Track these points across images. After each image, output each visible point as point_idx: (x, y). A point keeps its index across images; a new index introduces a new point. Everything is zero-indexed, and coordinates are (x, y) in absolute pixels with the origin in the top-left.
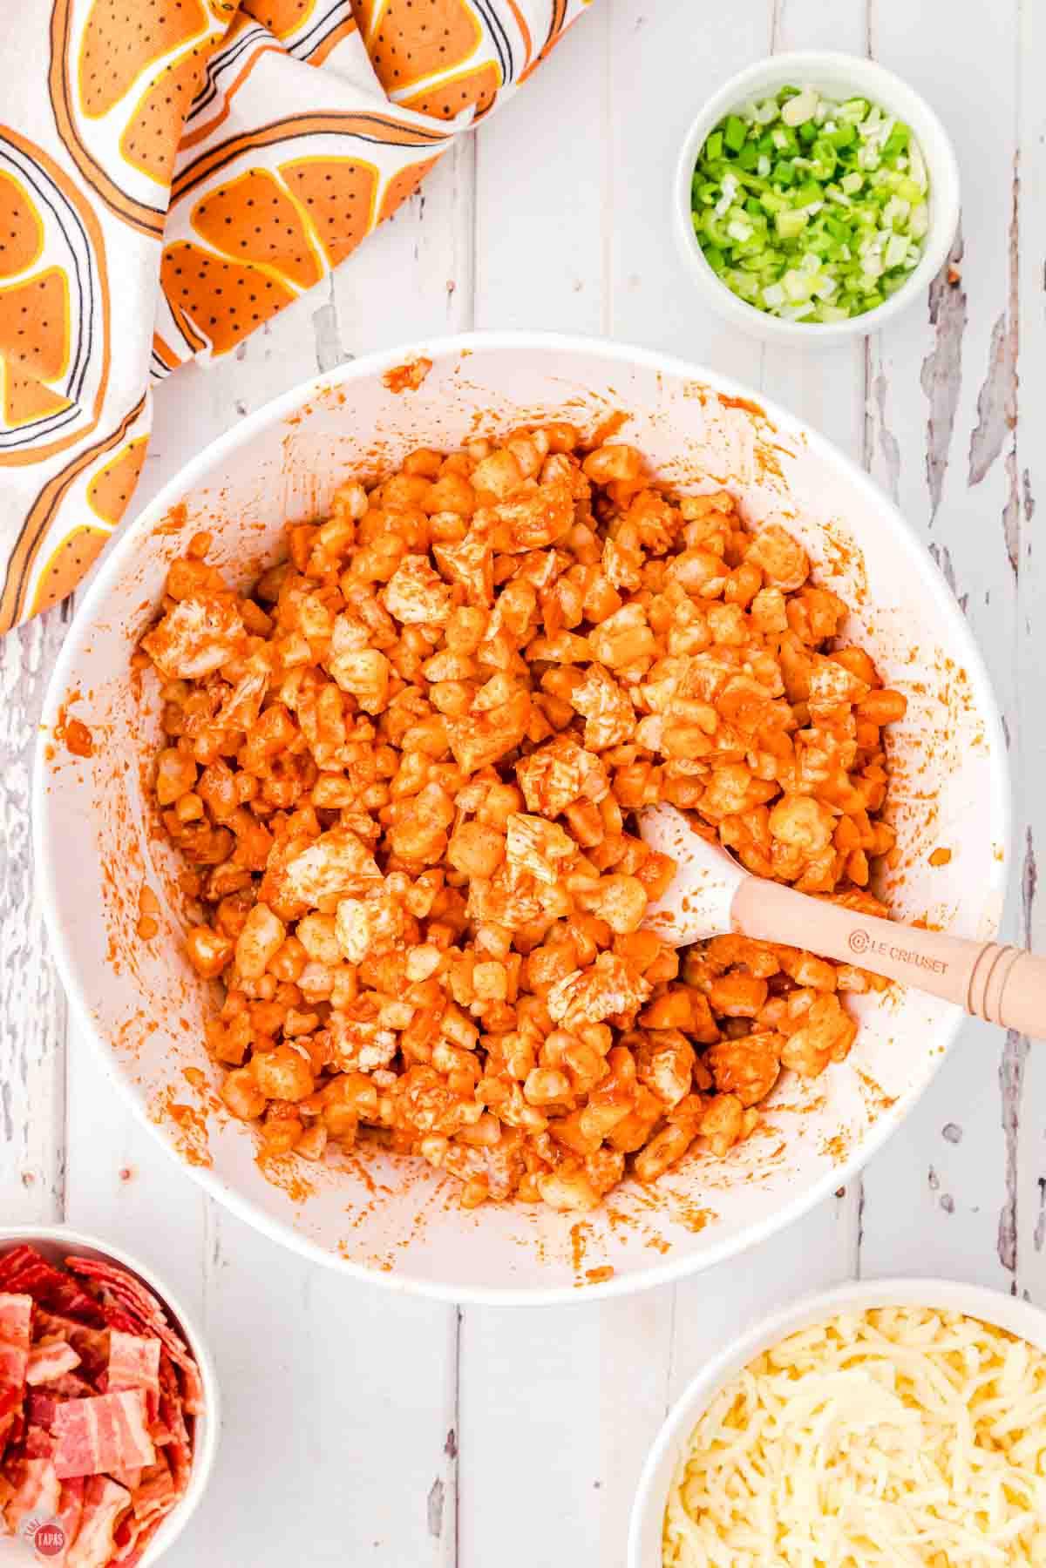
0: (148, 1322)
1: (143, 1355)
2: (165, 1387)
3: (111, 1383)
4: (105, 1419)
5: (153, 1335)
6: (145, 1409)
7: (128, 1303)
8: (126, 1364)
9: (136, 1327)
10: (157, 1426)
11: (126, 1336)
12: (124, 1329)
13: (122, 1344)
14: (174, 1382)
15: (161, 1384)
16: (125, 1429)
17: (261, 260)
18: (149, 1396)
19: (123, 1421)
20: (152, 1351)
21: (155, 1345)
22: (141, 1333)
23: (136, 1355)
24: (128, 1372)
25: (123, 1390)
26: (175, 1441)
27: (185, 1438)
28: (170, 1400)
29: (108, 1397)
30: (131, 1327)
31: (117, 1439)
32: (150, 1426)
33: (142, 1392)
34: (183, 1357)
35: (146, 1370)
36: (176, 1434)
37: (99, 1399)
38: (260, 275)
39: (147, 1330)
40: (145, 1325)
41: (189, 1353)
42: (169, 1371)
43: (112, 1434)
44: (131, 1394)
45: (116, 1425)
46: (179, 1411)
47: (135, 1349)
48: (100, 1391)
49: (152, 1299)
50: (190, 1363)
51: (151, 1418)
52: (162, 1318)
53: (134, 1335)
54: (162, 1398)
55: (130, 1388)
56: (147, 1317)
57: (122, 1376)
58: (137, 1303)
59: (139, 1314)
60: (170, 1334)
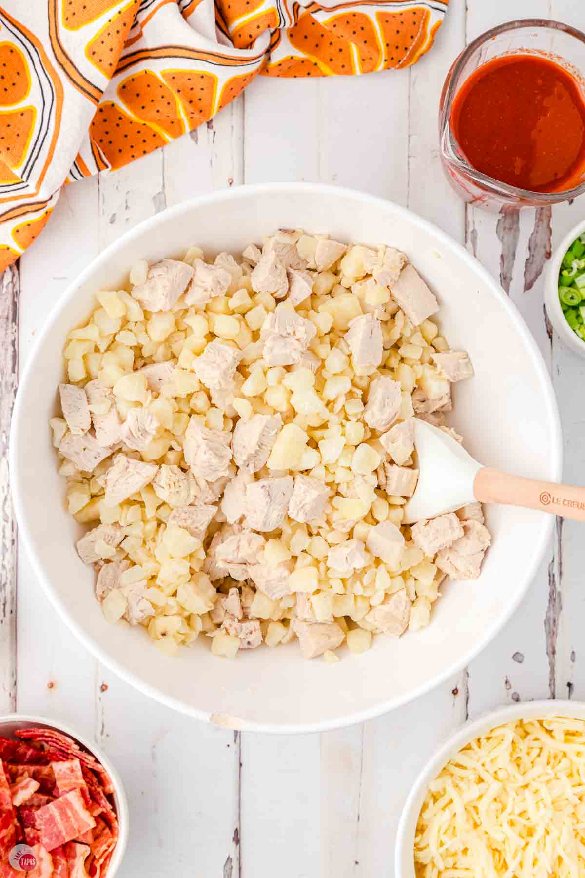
0: (69, 752)
1: (72, 770)
2: (89, 783)
3: (60, 791)
4: (63, 812)
5: (74, 757)
6: (82, 799)
7: (55, 745)
8: (65, 778)
9: (64, 757)
10: (92, 806)
11: (60, 763)
12: (58, 760)
13: (59, 768)
14: (95, 780)
15: (87, 783)
16: (75, 813)
17: (151, 120)
18: (82, 791)
19: (72, 809)
20: (76, 766)
21: (76, 763)
22: (68, 759)
23: (69, 772)
24: (67, 782)
25: (67, 792)
26: (104, 810)
27: (109, 807)
28: (96, 790)
29: (61, 799)
30: (61, 757)
31: (72, 820)
32: (88, 807)
33: (78, 790)
34: (94, 764)
35: (77, 778)
36: (104, 807)
37: (56, 801)
38: (150, 129)
39: (70, 756)
40: (68, 754)
41: (97, 761)
42: (90, 774)
43: (68, 818)
44: (72, 793)
45: (69, 813)
46: (102, 794)
47: (67, 768)
48: (56, 798)
49: (68, 739)
50: (99, 766)
51: (87, 803)
52: (77, 747)
53: (64, 761)
54: (90, 790)
55: (71, 790)
56: (68, 749)
57: (65, 786)
58: (60, 743)
59: (63, 748)
60: (83, 754)
